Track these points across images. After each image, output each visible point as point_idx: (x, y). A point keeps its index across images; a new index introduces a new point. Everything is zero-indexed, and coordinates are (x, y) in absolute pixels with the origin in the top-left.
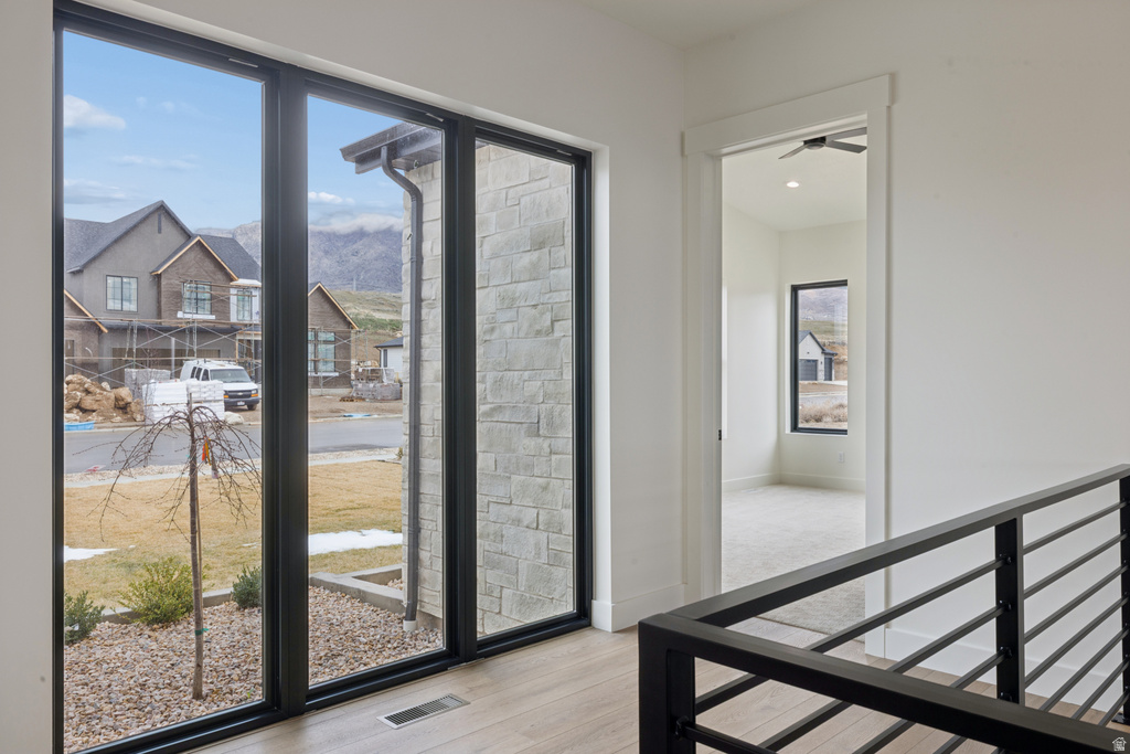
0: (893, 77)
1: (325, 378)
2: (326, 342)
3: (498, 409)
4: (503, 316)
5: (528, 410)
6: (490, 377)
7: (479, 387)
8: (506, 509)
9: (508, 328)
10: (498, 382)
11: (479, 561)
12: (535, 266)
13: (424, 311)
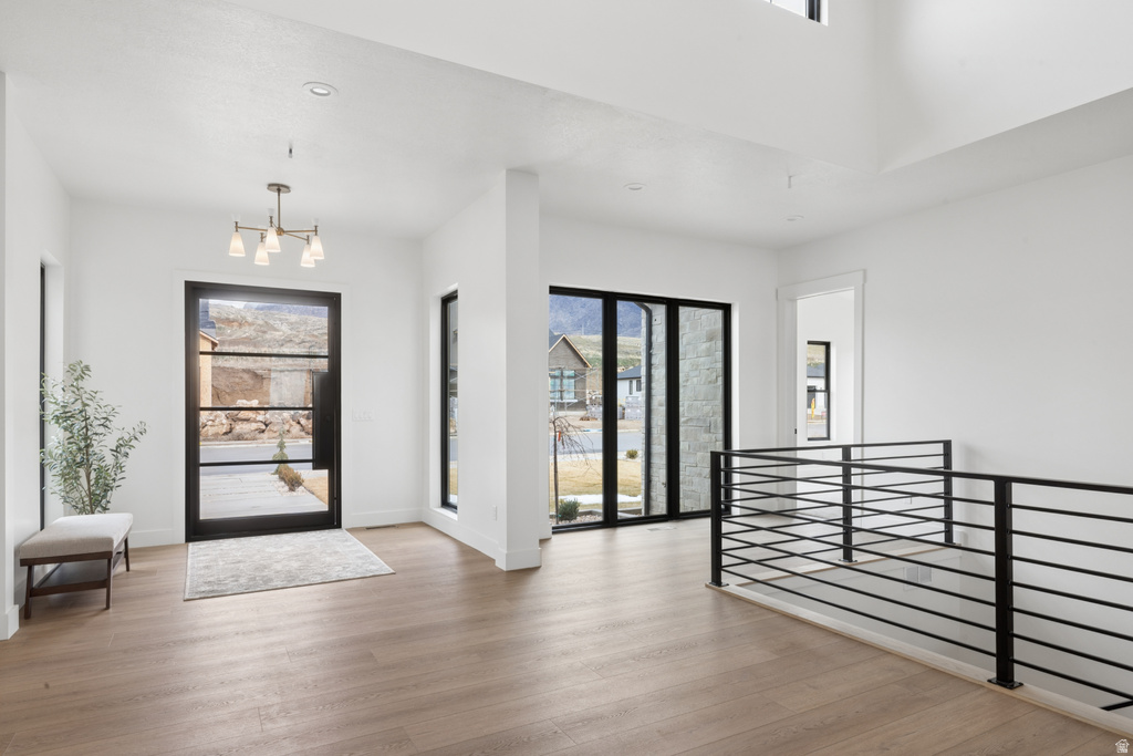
0: (865, 271)
1: (568, 403)
2: (569, 377)
3: (691, 419)
4: (692, 374)
5: (705, 421)
6: (686, 404)
7: (681, 409)
8: (694, 469)
9: (695, 379)
10: (690, 406)
11: (681, 496)
12: (708, 349)
13: (653, 371)
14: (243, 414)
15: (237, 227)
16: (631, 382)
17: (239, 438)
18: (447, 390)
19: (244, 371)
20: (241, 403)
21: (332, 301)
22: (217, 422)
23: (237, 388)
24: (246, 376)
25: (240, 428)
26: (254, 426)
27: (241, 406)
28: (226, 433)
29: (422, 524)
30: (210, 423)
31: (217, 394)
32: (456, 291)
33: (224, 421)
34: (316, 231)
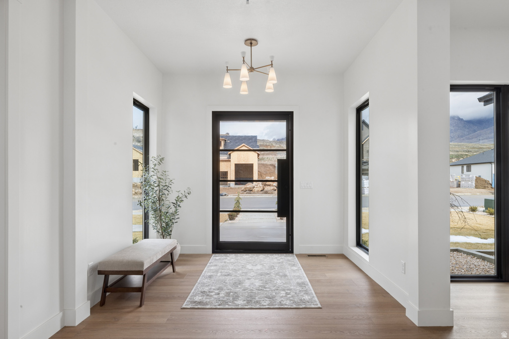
14: (268, 183)
15: (227, 70)
16: (463, 167)
17: (266, 193)
18: (360, 171)
19: (270, 165)
20: (268, 178)
21: (288, 116)
22: (258, 186)
23: (268, 172)
24: (271, 167)
25: (267, 188)
26: (272, 188)
27: (267, 179)
28: (262, 191)
29: (343, 256)
30: (256, 186)
31: (260, 174)
32: (368, 100)
33: (261, 186)
34: (272, 64)
